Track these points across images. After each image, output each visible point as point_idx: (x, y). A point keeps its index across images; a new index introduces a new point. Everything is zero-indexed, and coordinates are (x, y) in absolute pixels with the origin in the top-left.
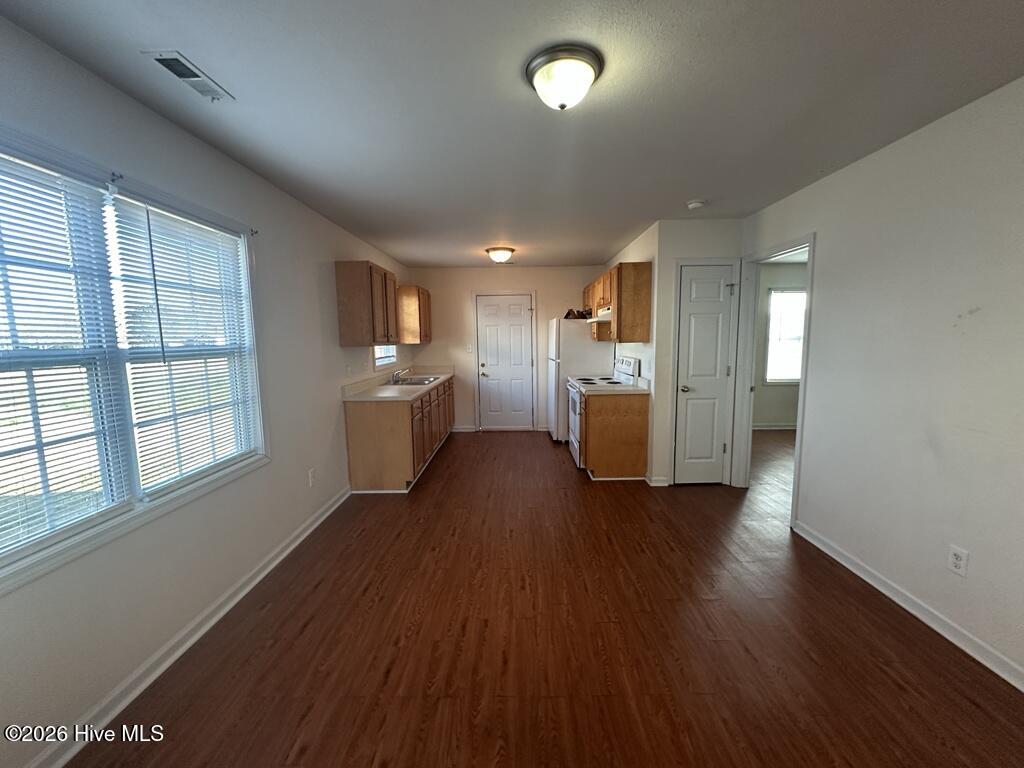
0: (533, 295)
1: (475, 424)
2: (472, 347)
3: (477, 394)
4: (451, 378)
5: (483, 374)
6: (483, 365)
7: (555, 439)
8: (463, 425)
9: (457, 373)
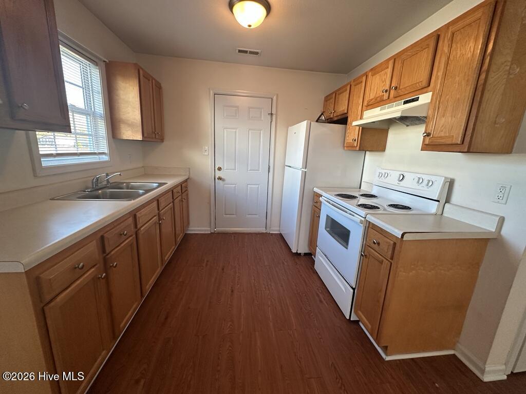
0: (275, 98)
1: (210, 227)
2: (208, 148)
3: (213, 198)
4: (186, 181)
5: (220, 178)
6: (220, 169)
7: (294, 251)
8: (198, 226)
9: (192, 176)
